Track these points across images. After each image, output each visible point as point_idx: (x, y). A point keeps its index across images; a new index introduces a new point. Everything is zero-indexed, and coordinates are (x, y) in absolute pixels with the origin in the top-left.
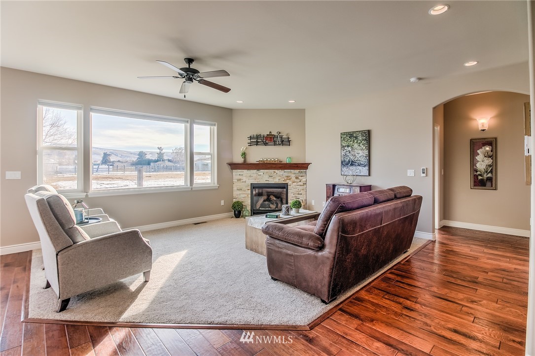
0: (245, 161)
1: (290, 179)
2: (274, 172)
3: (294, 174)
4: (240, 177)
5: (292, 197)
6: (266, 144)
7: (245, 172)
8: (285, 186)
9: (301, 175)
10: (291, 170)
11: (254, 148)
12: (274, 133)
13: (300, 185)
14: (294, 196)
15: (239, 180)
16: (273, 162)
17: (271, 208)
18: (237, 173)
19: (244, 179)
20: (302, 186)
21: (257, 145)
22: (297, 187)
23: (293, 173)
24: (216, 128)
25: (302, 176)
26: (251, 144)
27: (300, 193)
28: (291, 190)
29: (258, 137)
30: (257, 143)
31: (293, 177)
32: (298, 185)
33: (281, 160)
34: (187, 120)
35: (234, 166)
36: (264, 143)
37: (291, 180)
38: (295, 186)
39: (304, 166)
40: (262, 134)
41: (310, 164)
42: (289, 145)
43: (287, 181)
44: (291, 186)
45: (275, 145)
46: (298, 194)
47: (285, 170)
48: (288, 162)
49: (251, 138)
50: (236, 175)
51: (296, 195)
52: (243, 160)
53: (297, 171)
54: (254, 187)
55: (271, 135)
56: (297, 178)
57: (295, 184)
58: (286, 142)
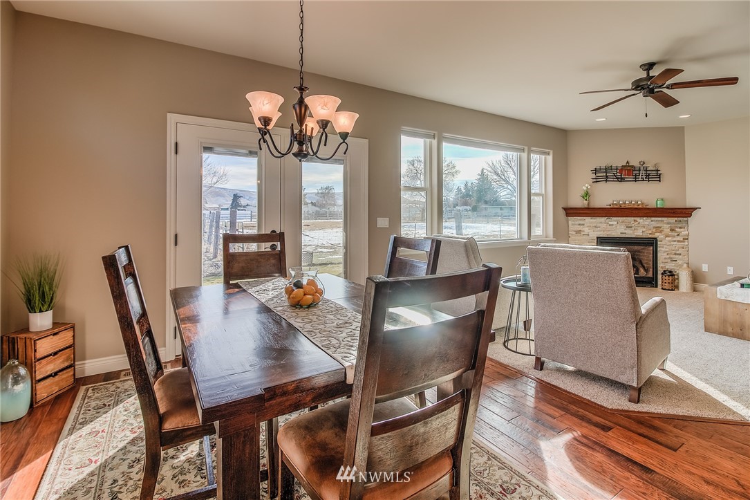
0: (588, 204)
1: (661, 232)
2: (635, 221)
3: (668, 223)
4: (580, 228)
5: (665, 258)
6: (621, 180)
7: (588, 220)
8: (652, 243)
9: (680, 226)
10: (663, 219)
11: (602, 186)
12: (635, 163)
13: (679, 241)
14: (668, 256)
15: (579, 232)
16: (636, 206)
18: (574, 222)
19: (586, 230)
20: (681, 242)
21: (606, 181)
22: (672, 243)
23: (665, 223)
24: (550, 158)
25: (680, 228)
26: (596, 180)
27: (678, 252)
28: (663, 247)
29: (607, 170)
30: (606, 179)
31: (666, 228)
32: (675, 241)
33: (646, 202)
34: (522, 147)
35: (571, 212)
36: (617, 178)
37: (663, 233)
38: (670, 241)
39: (684, 213)
40: (614, 165)
42: (659, 181)
43: (657, 235)
44: (663, 243)
45: (636, 181)
46: (675, 254)
47: (653, 219)
48: (659, 206)
49: (596, 171)
50: (573, 225)
51: (672, 256)
52: (586, 202)
53: (673, 220)
54: (602, 242)
55: (629, 166)
56: (672, 230)
57: (670, 238)
58: (653, 176)
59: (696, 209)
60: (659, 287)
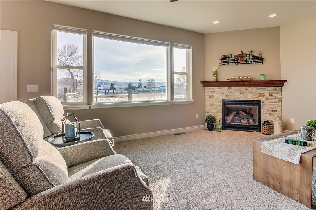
0: (217, 79)
1: (263, 96)
2: (246, 89)
3: (268, 91)
4: (212, 94)
5: (266, 114)
6: (237, 63)
7: (217, 90)
8: (257, 103)
9: (276, 92)
10: (265, 88)
11: (226, 67)
12: (246, 52)
13: (275, 102)
14: (268, 112)
15: (211, 96)
16: (246, 80)
17: (241, 123)
18: (209, 91)
19: (216, 95)
20: (277, 102)
21: (228, 64)
22: (271, 103)
23: (266, 91)
24: (191, 51)
25: (276, 93)
26: (222, 64)
27: (274, 110)
28: (264, 106)
29: (229, 57)
30: (228, 63)
31: (267, 94)
32: (273, 102)
33: (253, 77)
34: (167, 43)
35: (207, 84)
36: (235, 62)
37: (265, 97)
38: (269, 102)
39: (279, 83)
40: (233, 54)
41: (286, 81)
42: (262, 63)
43: (260, 98)
44: (265, 103)
45: (247, 64)
46: (273, 111)
47: (258, 88)
48: (261, 79)
49: (222, 58)
50: (208, 92)
51: (271, 112)
52: (215, 78)
53: (271, 88)
54: (225, 102)
55: (242, 54)
56: (271, 95)
57: (269, 100)
58: (259, 60)
59: (287, 80)
60: (262, 132)
